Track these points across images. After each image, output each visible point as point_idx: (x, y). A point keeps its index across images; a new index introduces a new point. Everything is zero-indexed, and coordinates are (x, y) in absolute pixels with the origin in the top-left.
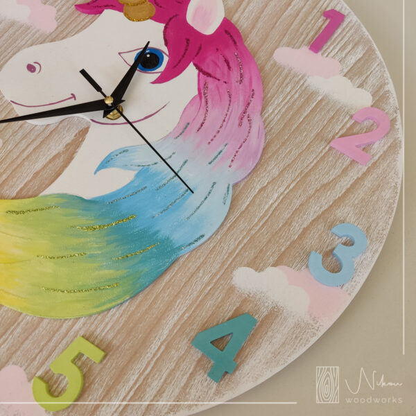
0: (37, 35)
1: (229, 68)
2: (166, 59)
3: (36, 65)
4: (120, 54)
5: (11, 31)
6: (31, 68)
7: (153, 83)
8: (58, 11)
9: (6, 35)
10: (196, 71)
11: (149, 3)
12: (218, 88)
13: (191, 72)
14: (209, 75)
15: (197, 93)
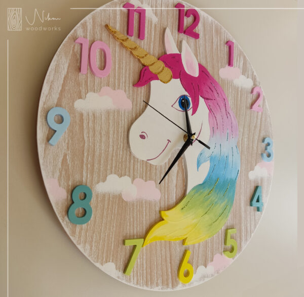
0: (126, 114)
1: (212, 91)
2: (190, 99)
3: (143, 134)
4: (172, 106)
5: (111, 117)
6: (142, 137)
7: (192, 115)
8: (125, 91)
9: (111, 121)
10: (203, 99)
11: (167, 68)
12: (213, 104)
13: (201, 100)
14: (207, 99)
15: (208, 111)
